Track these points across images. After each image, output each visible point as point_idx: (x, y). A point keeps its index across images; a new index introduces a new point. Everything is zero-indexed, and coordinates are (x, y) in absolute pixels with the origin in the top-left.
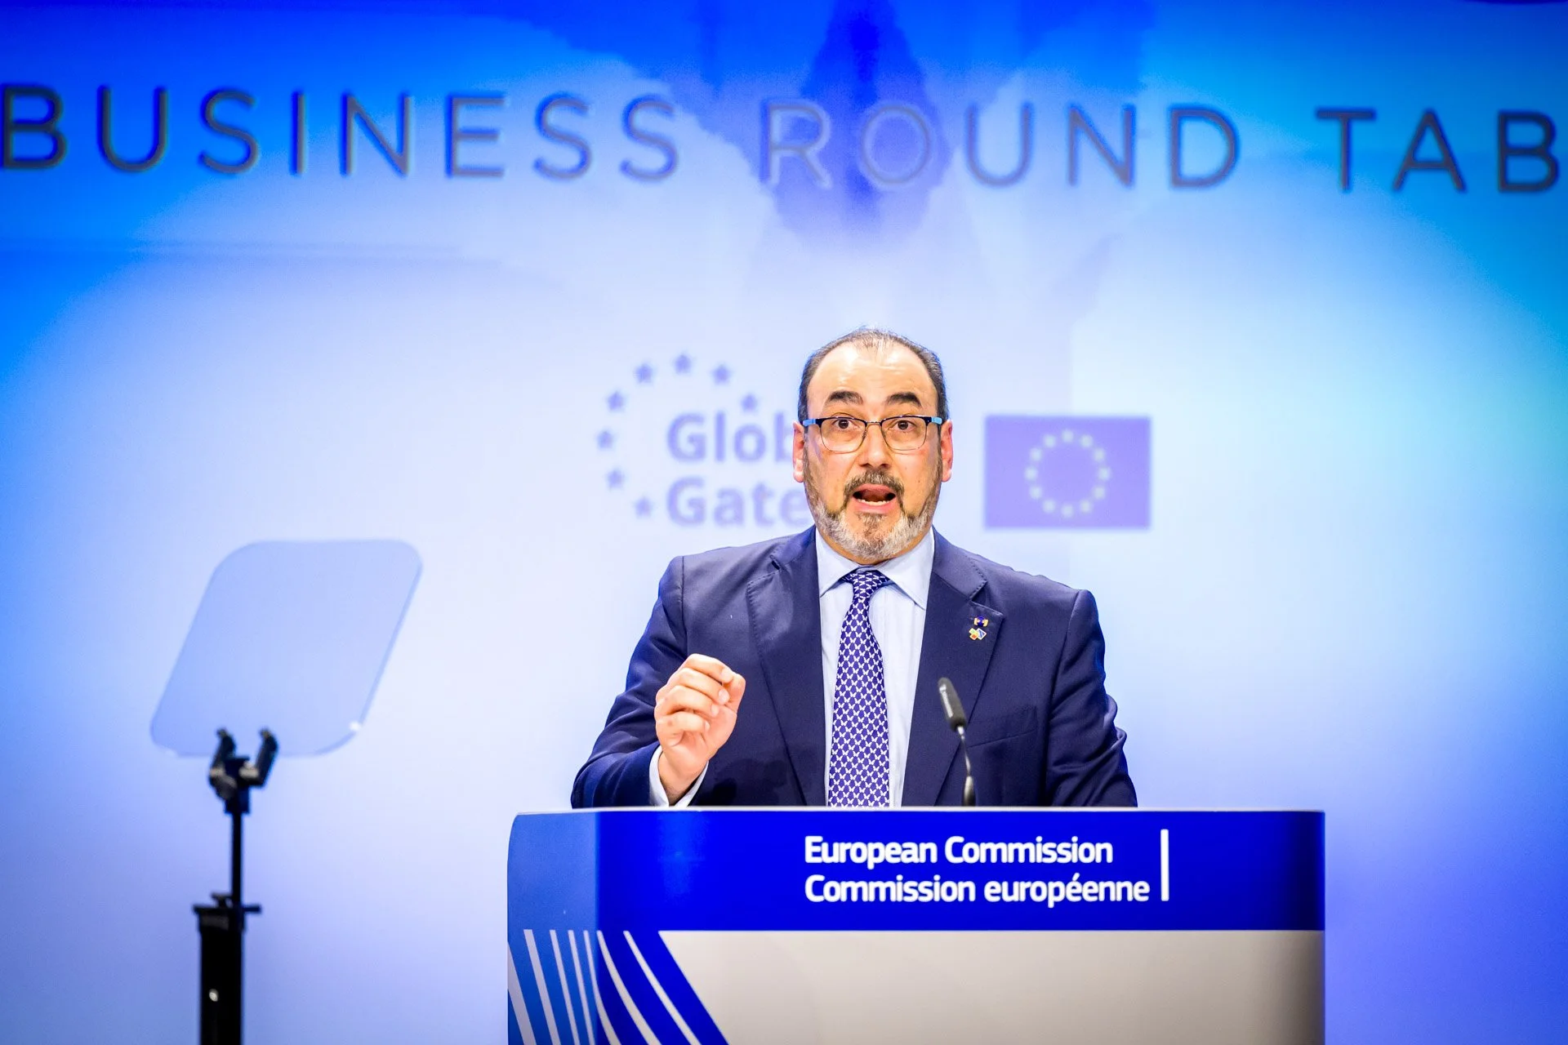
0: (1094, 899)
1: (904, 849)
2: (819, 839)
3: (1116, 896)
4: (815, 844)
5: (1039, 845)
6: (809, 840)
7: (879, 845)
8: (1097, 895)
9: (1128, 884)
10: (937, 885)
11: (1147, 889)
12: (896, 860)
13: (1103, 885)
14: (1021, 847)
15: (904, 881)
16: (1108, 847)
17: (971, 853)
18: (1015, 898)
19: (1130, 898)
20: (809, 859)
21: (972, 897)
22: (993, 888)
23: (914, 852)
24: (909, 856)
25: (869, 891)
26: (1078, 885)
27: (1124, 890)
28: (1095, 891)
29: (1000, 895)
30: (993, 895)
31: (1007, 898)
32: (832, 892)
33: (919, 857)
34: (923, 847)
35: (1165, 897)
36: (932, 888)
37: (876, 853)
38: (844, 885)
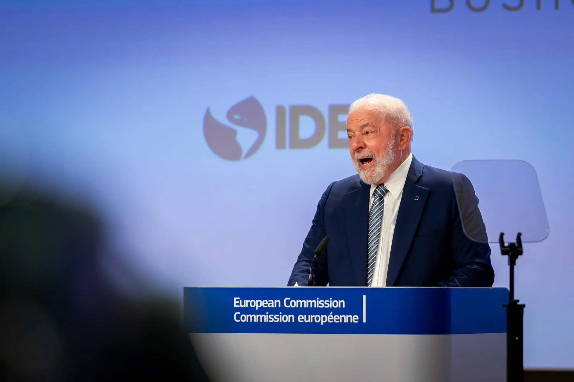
0: (338, 322)
1: (269, 302)
2: (239, 298)
3: (346, 321)
4: (237, 300)
5: (318, 301)
6: (235, 299)
7: (260, 301)
8: (339, 320)
9: (351, 316)
10: (281, 316)
11: (358, 318)
12: (266, 306)
13: (341, 316)
14: (311, 302)
15: (269, 314)
16: (343, 302)
17: (293, 304)
18: (309, 321)
19: (351, 322)
20: (235, 306)
22: (301, 317)
23: (272, 303)
24: (271, 305)
25: (256, 318)
26: (332, 316)
27: (349, 318)
28: (338, 318)
29: (303, 320)
30: (301, 320)
31: (306, 321)
32: (243, 318)
33: (274, 305)
34: (276, 301)
35: (364, 321)
36: (279, 317)
37: (259, 304)
38: (248, 316)
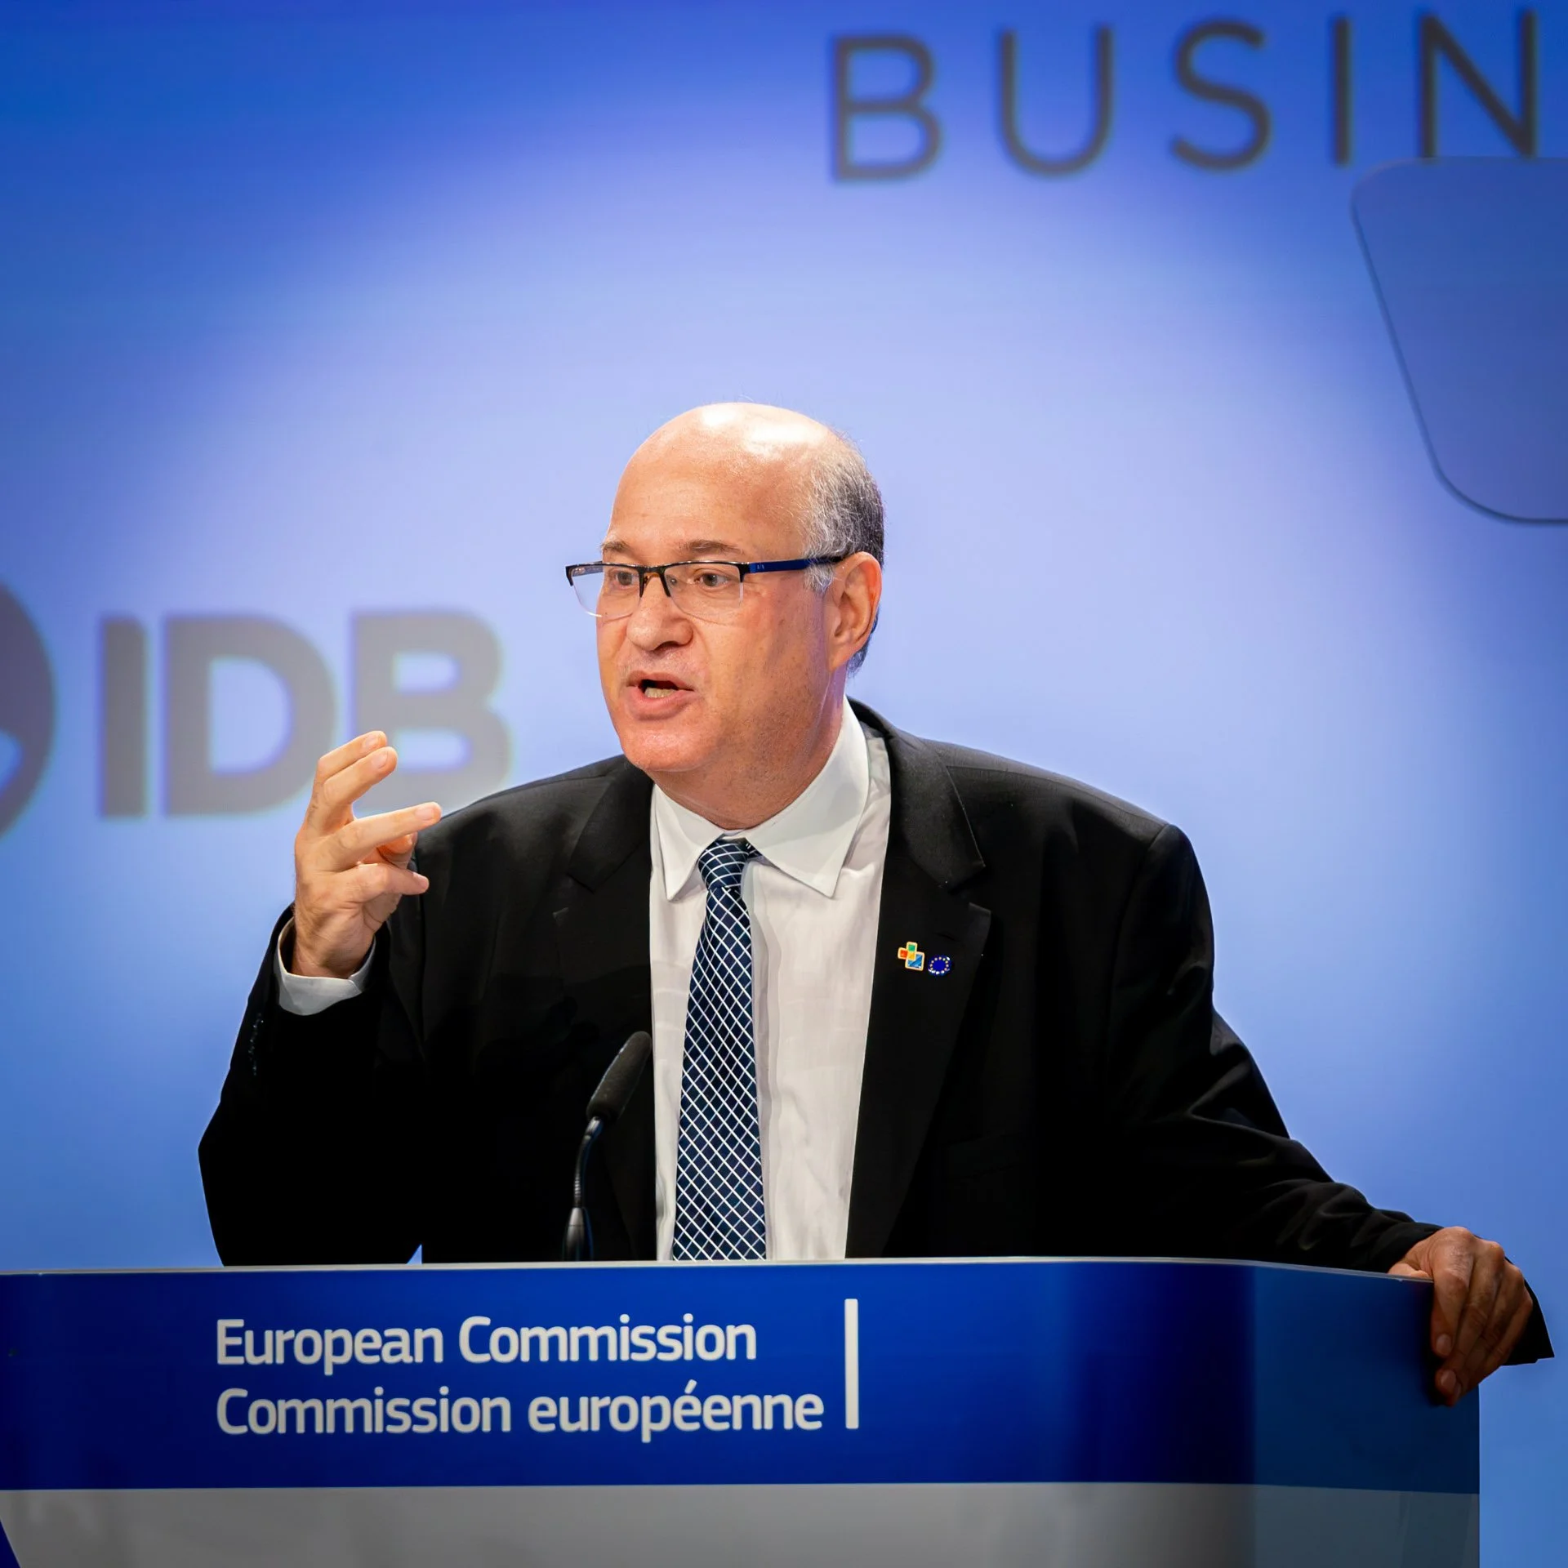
0: (725, 1426)
1: (385, 1340)
2: (239, 1323)
3: (763, 1420)
4: (231, 1332)
5: (624, 1330)
6: (223, 1325)
7: (344, 1333)
8: (729, 1419)
9: (785, 1399)
10: (444, 1403)
11: (819, 1408)
12: (375, 1359)
13: (739, 1401)
14: (593, 1334)
15: (386, 1398)
16: (749, 1331)
17: (504, 1345)
18: (582, 1425)
19: (788, 1425)
20: (223, 1359)
21: (506, 1426)
22: (543, 1408)
23: (404, 1345)
24: (395, 1352)
25: (325, 1414)
26: (695, 1401)
27: (778, 1410)
28: (726, 1411)
29: (556, 1420)
30: (542, 1420)
31: (567, 1426)
32: (263, 1417)
33: (412, 1353)
34: (420, 1335)
35: (852, 1421)
36: (435, 1410)
37: (338, 1348)
38: (283, 1405)
